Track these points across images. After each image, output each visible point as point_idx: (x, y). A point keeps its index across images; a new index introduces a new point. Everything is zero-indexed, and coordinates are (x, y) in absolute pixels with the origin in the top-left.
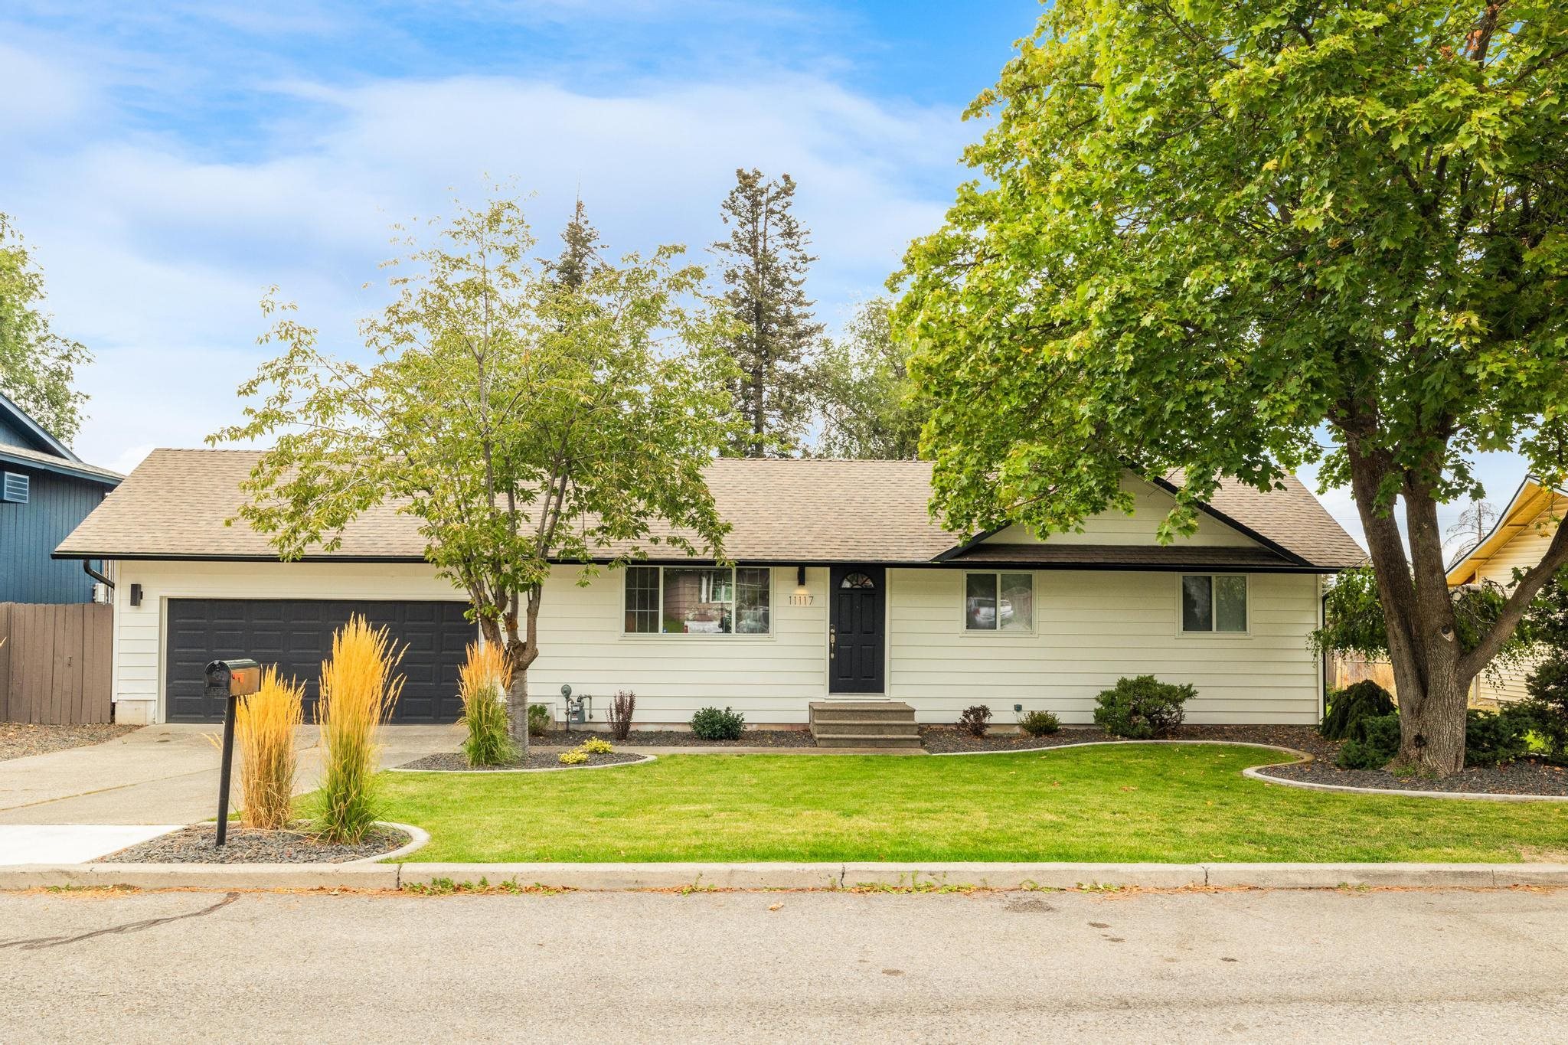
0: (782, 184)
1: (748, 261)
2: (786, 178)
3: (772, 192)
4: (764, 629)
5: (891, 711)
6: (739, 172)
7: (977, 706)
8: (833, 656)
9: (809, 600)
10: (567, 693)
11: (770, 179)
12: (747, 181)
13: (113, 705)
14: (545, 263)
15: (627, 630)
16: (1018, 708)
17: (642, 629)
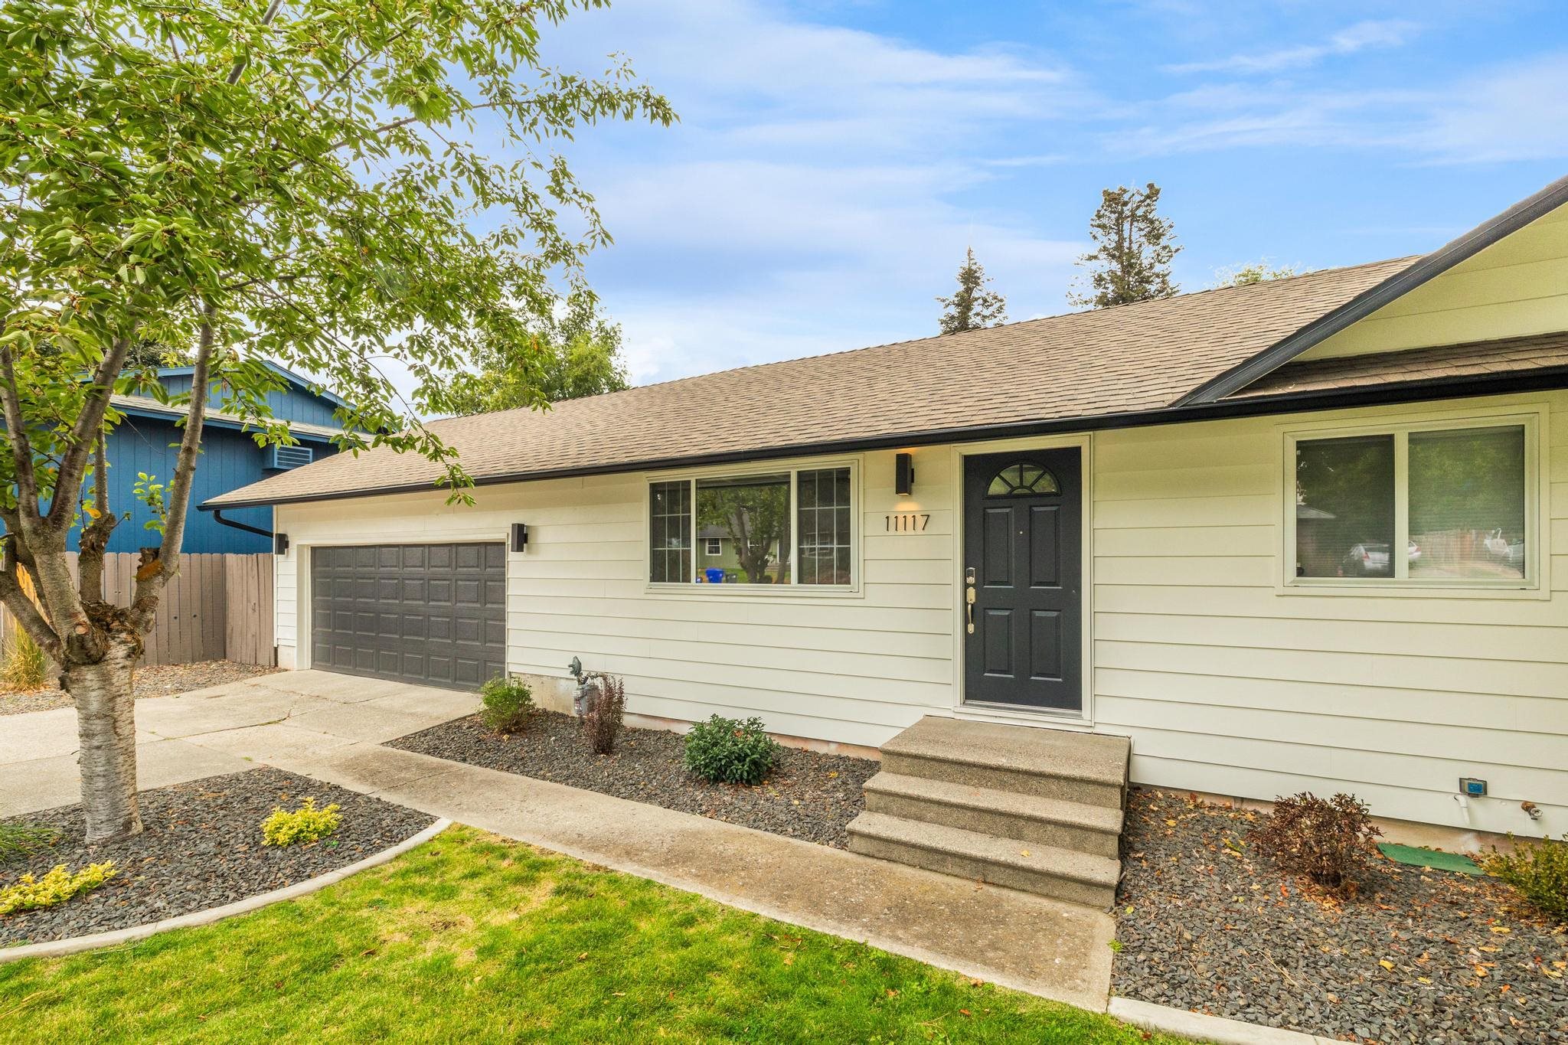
0: (1147, 191)
1: (1115, 266)
2: (1151, 186)
3: (1138, 198)
4: (844, 577)
5: (1057, 777)
6: (1106, 193)
7: (1325, 793)
8: (971, 628)
9: (921, 521)
10: (576, 669)
11: (1136, 188)
12: (1113, 200)
13: (276, 649)
14: (944, 301)
15: (653, 579)
16: (1476, 790)
17: (674, 579)
